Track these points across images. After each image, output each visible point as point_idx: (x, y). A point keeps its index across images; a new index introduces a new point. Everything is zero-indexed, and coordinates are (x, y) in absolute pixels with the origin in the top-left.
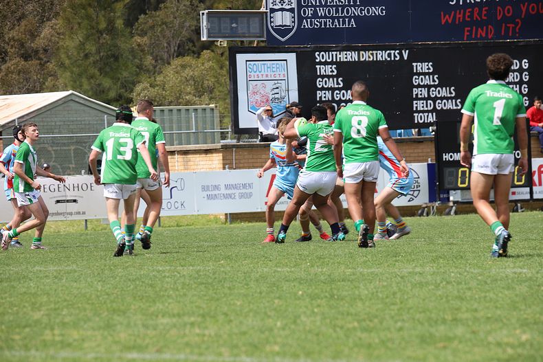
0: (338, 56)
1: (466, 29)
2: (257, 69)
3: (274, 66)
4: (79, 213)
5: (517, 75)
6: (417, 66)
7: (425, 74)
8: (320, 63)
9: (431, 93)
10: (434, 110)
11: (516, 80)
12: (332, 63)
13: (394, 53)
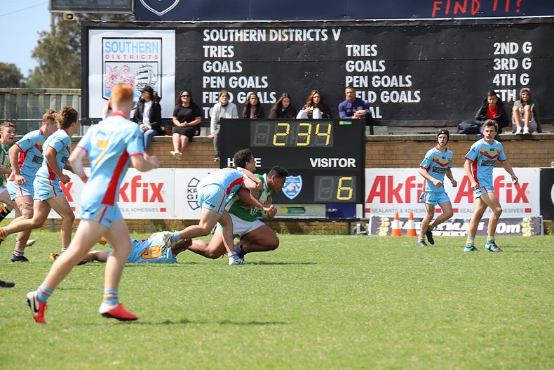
0: (237, 35)
1: (436, 3)
3: (142, 45)
5: (514, 62)
6: (352, 48)
7: (364, 59)
8: (210, 43)
9: (373, 82)
10: (378, 102)
11: (511, 68)
12: (227, 43)
13: (320, 33)
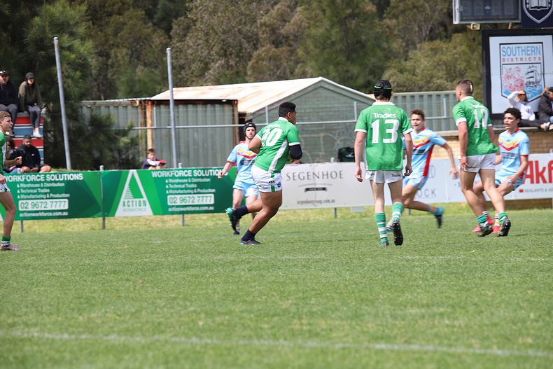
2: (512, 51)
3: (528, 49)
4: (328, 201)
